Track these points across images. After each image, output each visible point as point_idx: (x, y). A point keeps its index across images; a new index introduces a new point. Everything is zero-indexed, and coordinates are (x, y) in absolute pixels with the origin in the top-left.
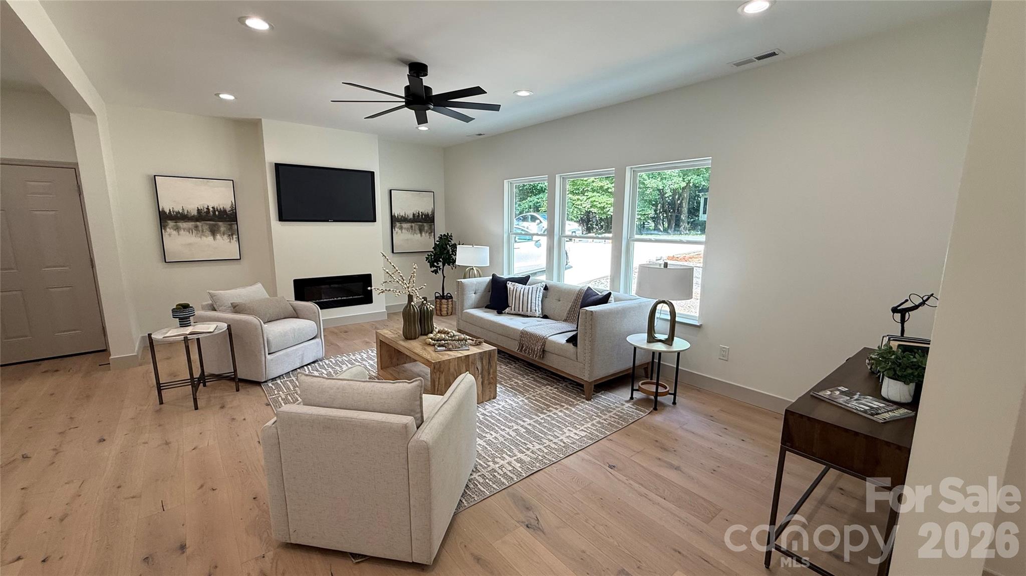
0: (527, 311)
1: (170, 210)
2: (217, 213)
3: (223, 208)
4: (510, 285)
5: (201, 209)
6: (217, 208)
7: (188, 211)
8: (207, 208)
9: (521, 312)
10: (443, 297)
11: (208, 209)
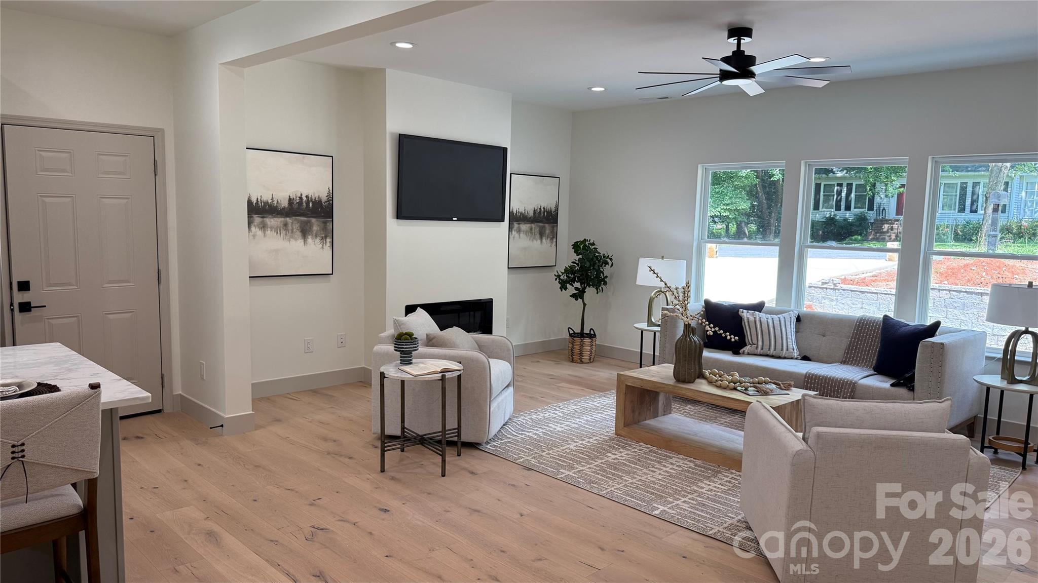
0: (782, 350)
1: (257, 199)
2: (311, 204)
3: (319, 197)
4: (745, 314)
5: (294, 199)
6: (311, 198)
7: (277, 201)
8: (299, 197)
9: (772, 352)
10: (582, 335)
11: (301, 198)
